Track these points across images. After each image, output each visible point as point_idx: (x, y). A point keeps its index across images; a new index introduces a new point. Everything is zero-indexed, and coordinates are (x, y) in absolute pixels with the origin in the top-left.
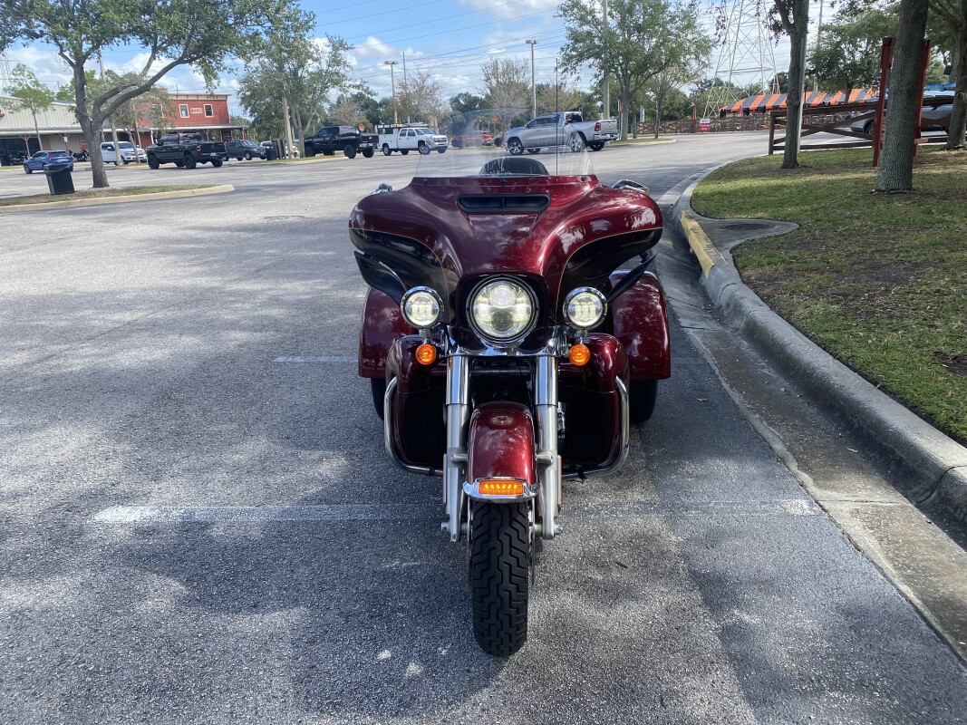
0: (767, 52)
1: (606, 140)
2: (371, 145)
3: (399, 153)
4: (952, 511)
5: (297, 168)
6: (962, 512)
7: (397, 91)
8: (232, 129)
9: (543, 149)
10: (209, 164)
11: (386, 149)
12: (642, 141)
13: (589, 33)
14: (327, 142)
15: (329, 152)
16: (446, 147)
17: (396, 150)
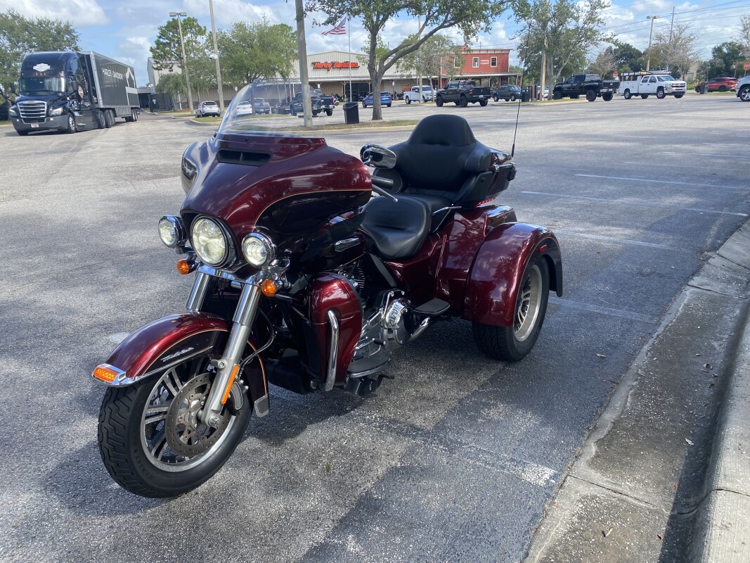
2: (611, 90)
3: (640, 97)
5: (540, 108)
7: (653, 42)
8: (509, 76)
10: (478, 103)
11: (627, 94)
14: (574, 88)
15: (574, 96)
16: (683, 93)
17: (637, 95)
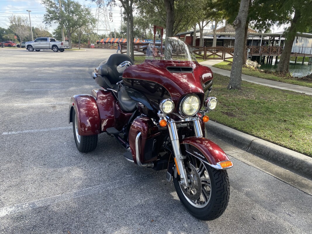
0: (108, 25)
1: (65, 48)
4: (257, 151)
6: (260, 151)
9: (41, 50)
12: (74, 49)
13: (54, 11)
